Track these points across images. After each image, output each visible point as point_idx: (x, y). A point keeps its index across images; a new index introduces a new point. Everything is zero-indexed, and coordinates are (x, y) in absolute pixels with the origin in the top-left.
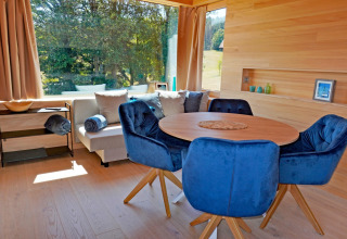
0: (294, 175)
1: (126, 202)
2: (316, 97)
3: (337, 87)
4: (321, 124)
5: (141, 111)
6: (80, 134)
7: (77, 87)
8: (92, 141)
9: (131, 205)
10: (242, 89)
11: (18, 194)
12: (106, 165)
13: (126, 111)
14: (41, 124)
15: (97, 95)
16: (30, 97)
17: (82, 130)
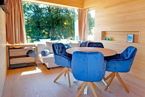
0: (115, 68)
1: (54, 82)
2: (128, 41)
3: (135, 37)
4: (127, 50)
5: (61, 47)
6: (40, 57)
7: (40, 40)
8: (44, 59)
9: (56, 83)
10: (102, 39)
11: (14, 79)
12: (49, 69)
13: (55, 46)
14: (25, 53)
15: (46, 42)
16: (21, 43)
17: (40, 55)
